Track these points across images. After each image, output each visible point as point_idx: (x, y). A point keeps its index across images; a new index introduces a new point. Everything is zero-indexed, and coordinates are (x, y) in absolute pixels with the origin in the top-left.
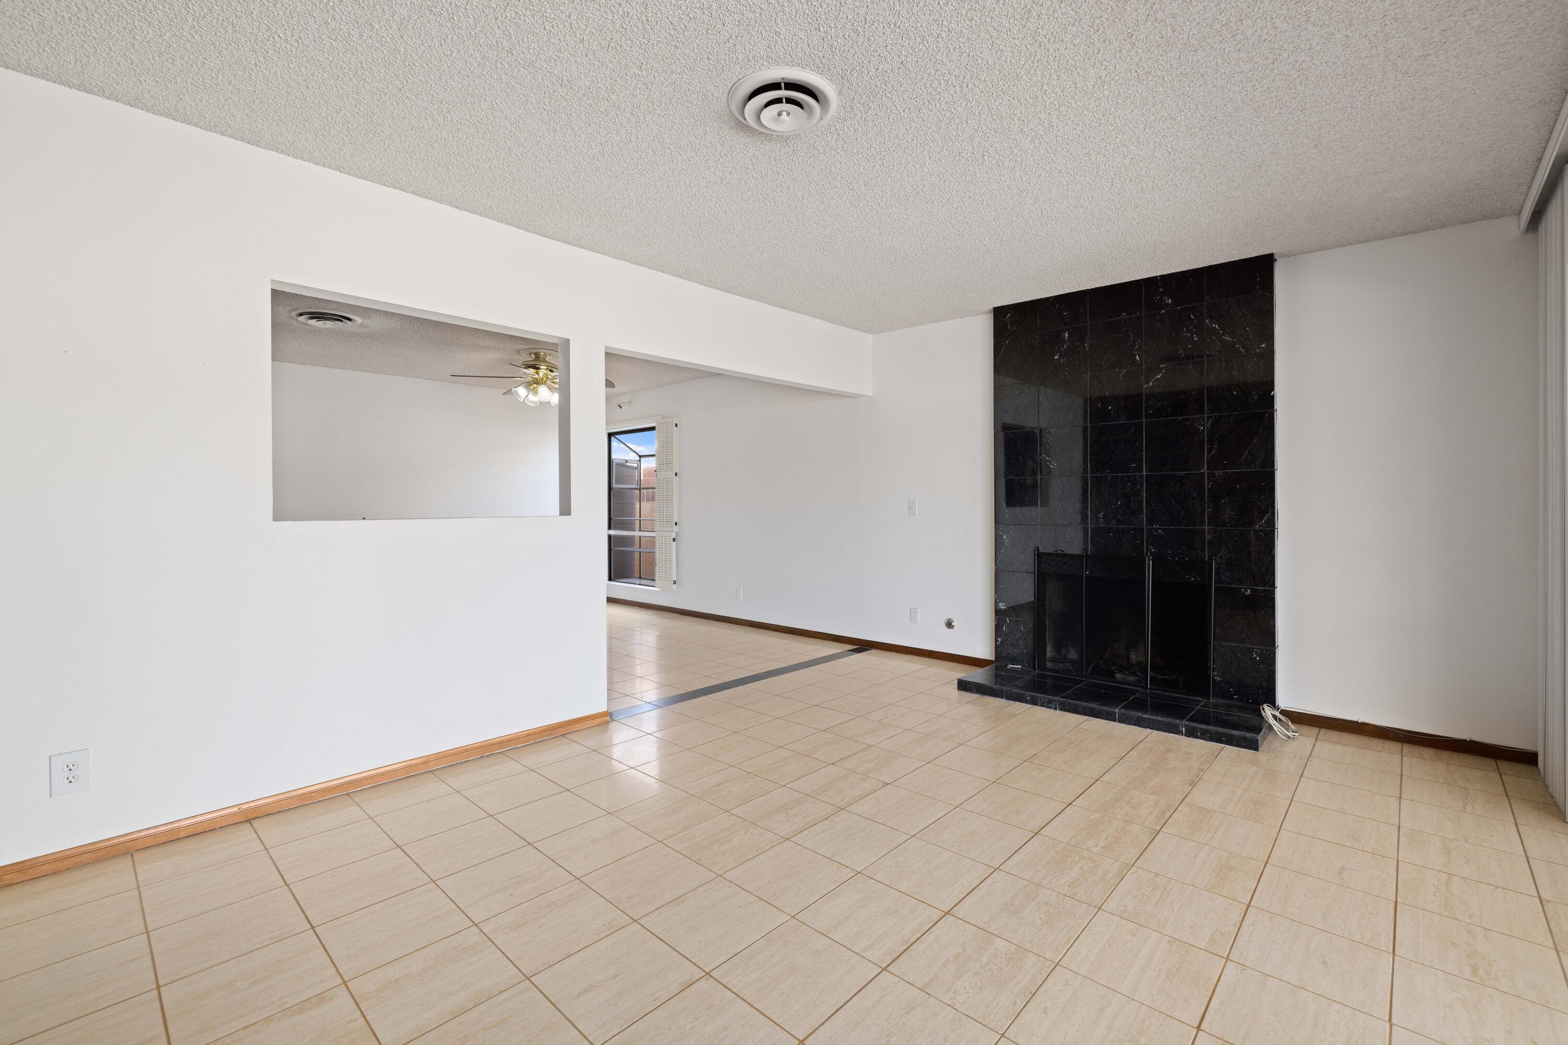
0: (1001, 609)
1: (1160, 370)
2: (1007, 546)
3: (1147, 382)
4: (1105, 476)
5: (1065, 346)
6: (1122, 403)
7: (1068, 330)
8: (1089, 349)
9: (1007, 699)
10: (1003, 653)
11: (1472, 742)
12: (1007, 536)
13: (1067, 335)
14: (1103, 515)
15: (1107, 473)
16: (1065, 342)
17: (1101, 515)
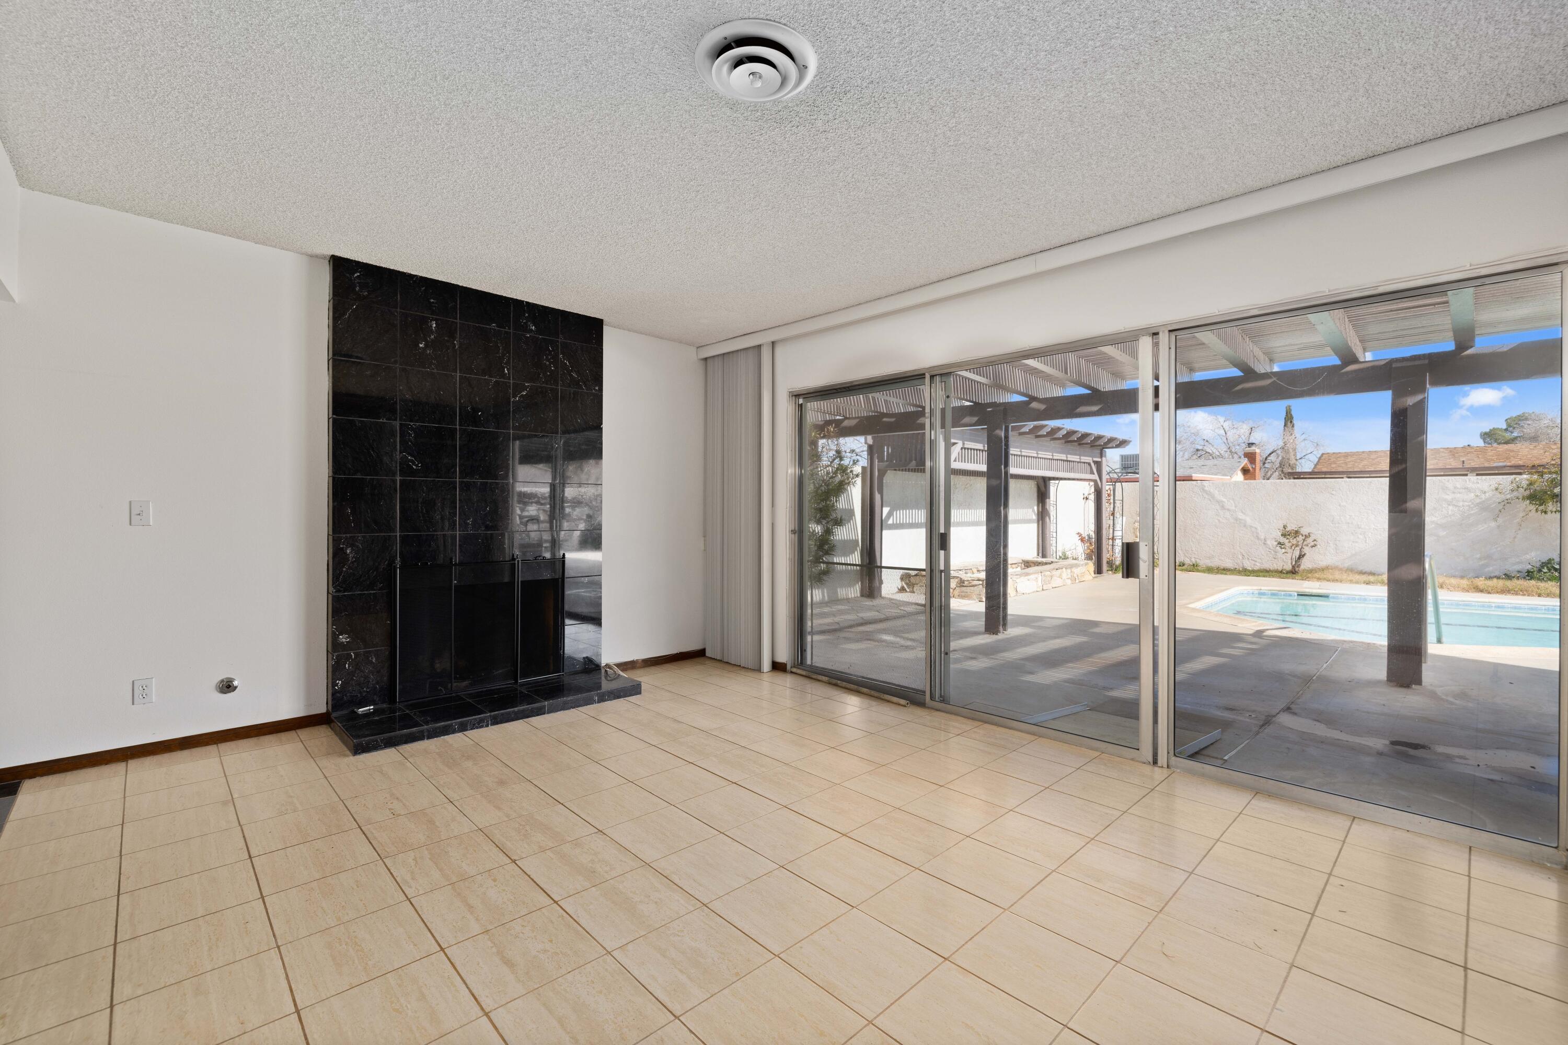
0: (343, 643)
1: (525, 388)
2: (352, 562)
3: (515, 396)
4: (474, 482)
5: (433, 337)
6: (492, 411)
7: (436, 320)
8: (459, 347)
9: (428, 739)
10: (345, 698)
11: (681, 653)
12: (352, 550)
13: (434, 325)
14: (472, 521)
15: (476, 479)
16: (432, 332)
17: (470, 521)
